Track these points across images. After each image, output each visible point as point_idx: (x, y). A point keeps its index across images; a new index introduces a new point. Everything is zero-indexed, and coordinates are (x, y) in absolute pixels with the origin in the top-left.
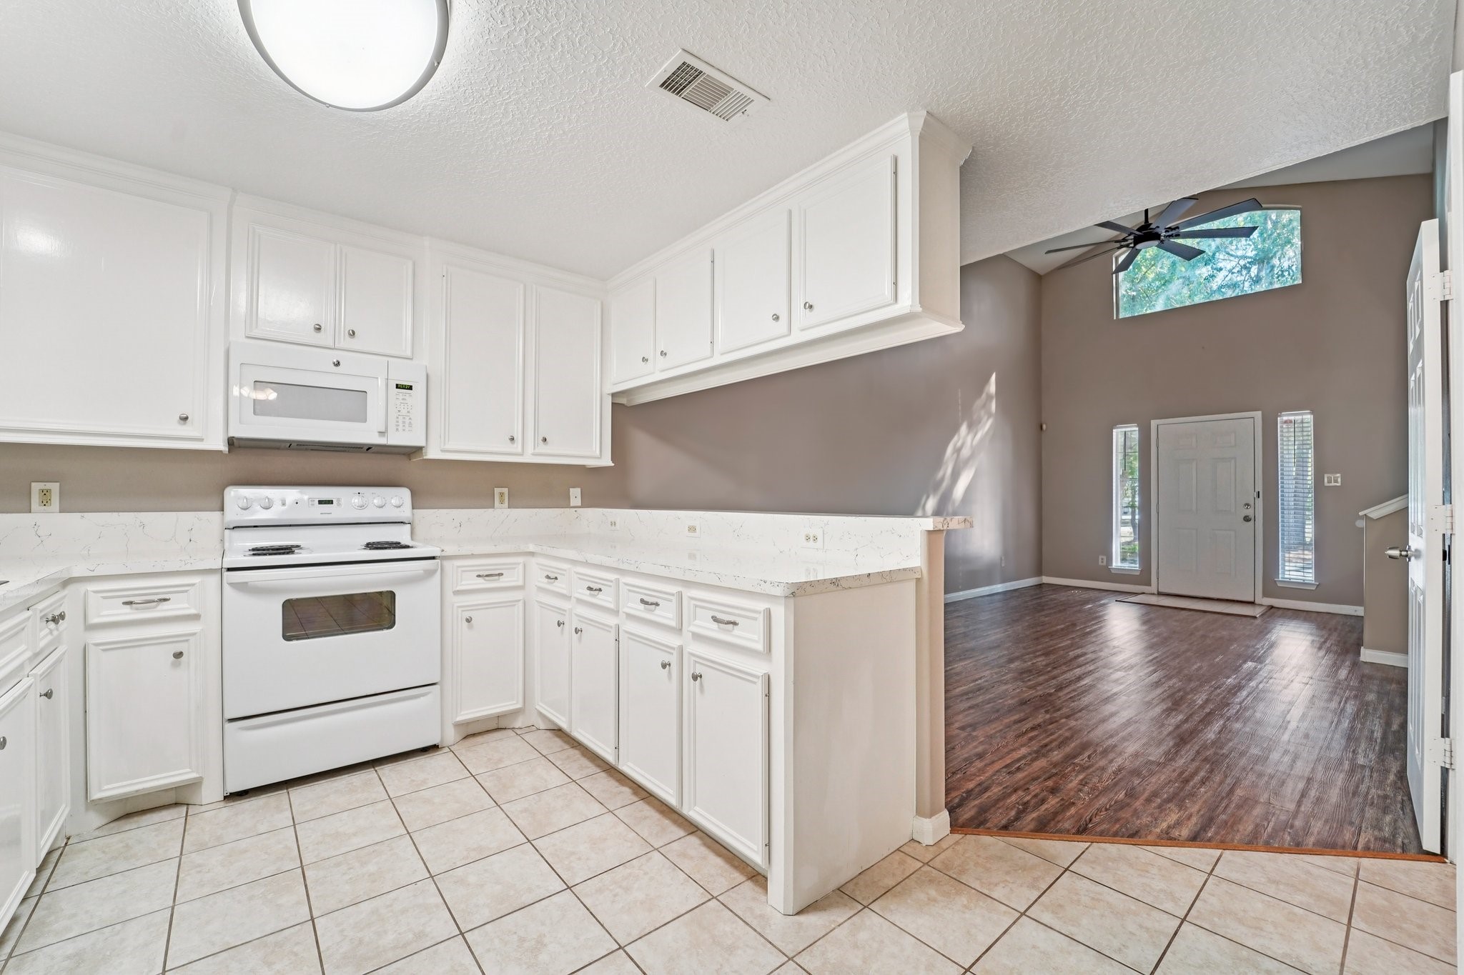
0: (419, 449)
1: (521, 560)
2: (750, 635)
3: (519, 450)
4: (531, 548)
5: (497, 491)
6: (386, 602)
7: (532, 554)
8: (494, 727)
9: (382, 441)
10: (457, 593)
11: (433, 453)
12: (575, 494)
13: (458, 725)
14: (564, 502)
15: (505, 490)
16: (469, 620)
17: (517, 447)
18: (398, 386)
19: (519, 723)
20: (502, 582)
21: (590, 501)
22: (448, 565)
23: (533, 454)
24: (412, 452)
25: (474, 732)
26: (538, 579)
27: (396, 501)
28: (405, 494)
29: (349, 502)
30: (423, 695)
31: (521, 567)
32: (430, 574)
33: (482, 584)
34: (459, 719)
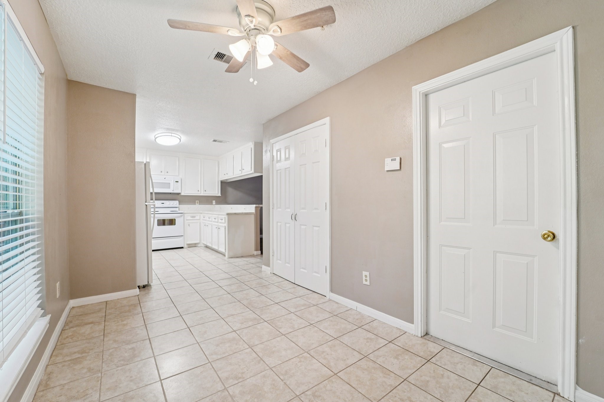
0: (180, 193)
1: (199, 214)
2: (223, 221)
3: (200, 193)
4: (201, 212)
5: (196, 201)
6: (174, 221)
7: (201, 213)
8: (194, 245)
9: (173, 192)
10: (187, 220)
11: (182, 194)
12: (214, 202)
13: (188, 244)
14: (211, 203)
15: (198, 201)
16: (189, 225)
17: (200, 192)
18: (176, 182)
19: (199, 245)
20: (195, 218)
21: (217, 203)
22: (185, 215)
23: (203, 194)
24: (179, 194)
25: (190, 246)
26: (202, 218)
27: (176, 203)
28: (177, 202)
29: (167, 203)
30: (181, 238)
31: (199, 216)
32: (182, 216)
33: (191, 218)
34: (187, 243)
